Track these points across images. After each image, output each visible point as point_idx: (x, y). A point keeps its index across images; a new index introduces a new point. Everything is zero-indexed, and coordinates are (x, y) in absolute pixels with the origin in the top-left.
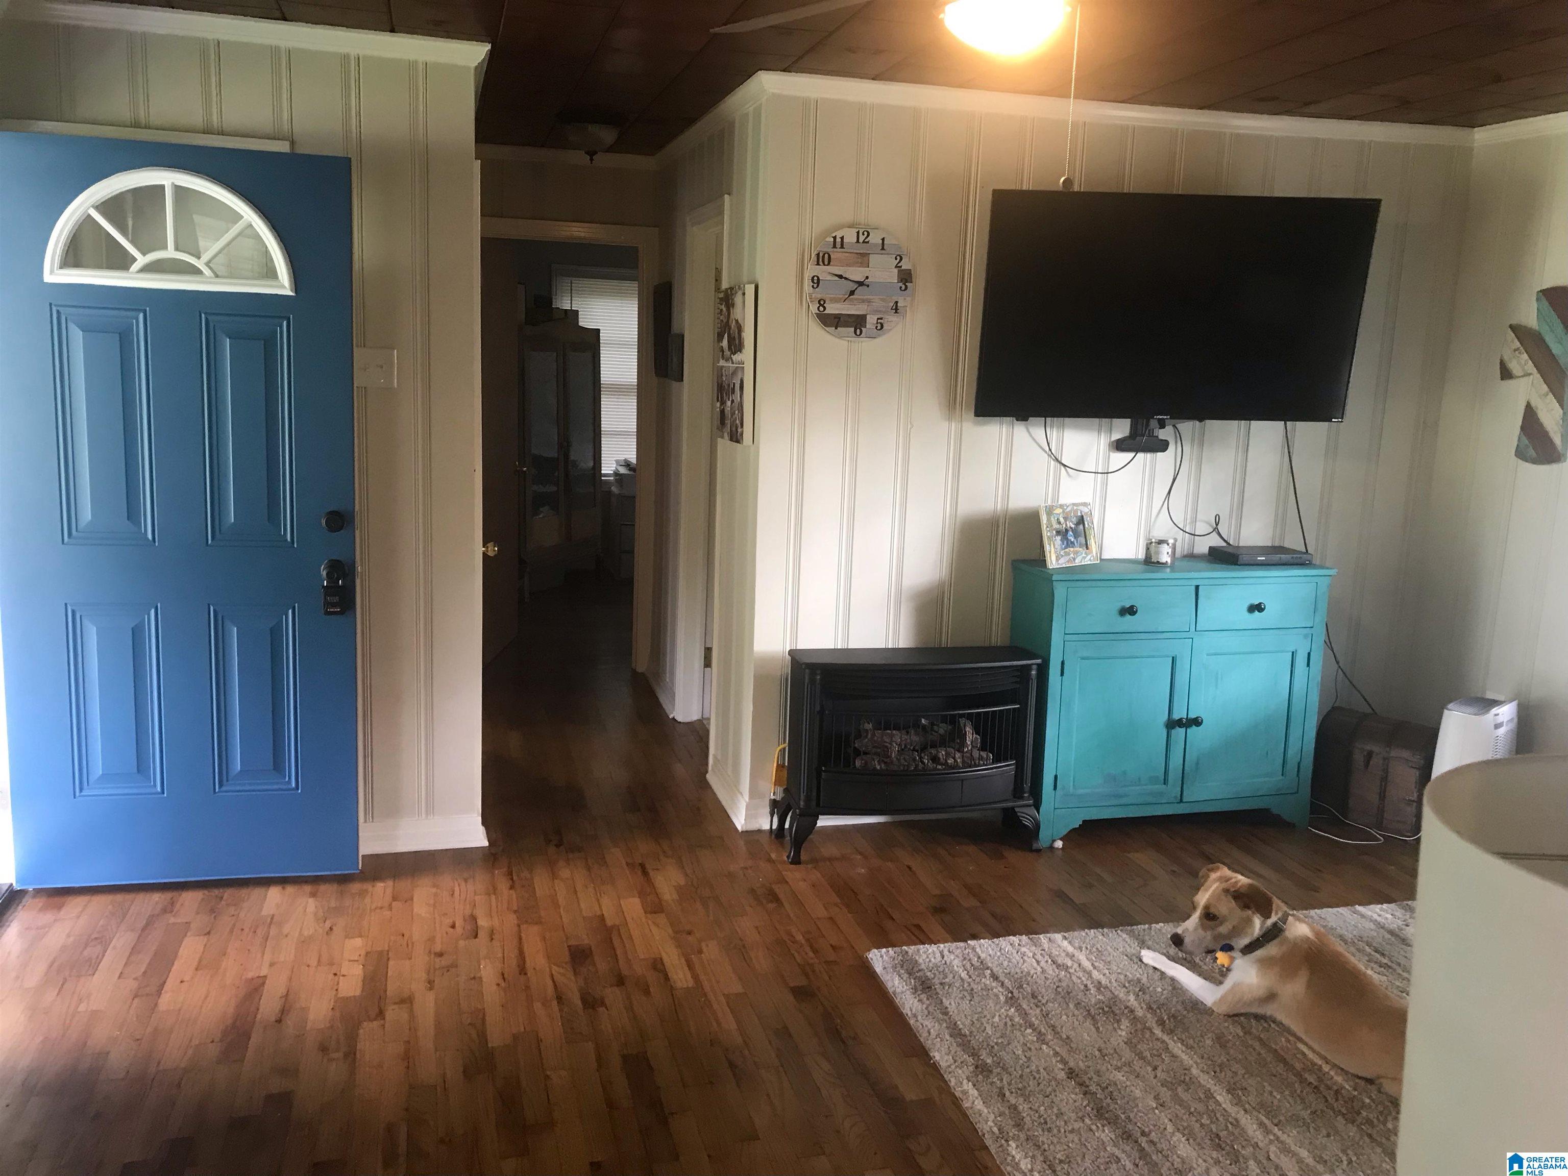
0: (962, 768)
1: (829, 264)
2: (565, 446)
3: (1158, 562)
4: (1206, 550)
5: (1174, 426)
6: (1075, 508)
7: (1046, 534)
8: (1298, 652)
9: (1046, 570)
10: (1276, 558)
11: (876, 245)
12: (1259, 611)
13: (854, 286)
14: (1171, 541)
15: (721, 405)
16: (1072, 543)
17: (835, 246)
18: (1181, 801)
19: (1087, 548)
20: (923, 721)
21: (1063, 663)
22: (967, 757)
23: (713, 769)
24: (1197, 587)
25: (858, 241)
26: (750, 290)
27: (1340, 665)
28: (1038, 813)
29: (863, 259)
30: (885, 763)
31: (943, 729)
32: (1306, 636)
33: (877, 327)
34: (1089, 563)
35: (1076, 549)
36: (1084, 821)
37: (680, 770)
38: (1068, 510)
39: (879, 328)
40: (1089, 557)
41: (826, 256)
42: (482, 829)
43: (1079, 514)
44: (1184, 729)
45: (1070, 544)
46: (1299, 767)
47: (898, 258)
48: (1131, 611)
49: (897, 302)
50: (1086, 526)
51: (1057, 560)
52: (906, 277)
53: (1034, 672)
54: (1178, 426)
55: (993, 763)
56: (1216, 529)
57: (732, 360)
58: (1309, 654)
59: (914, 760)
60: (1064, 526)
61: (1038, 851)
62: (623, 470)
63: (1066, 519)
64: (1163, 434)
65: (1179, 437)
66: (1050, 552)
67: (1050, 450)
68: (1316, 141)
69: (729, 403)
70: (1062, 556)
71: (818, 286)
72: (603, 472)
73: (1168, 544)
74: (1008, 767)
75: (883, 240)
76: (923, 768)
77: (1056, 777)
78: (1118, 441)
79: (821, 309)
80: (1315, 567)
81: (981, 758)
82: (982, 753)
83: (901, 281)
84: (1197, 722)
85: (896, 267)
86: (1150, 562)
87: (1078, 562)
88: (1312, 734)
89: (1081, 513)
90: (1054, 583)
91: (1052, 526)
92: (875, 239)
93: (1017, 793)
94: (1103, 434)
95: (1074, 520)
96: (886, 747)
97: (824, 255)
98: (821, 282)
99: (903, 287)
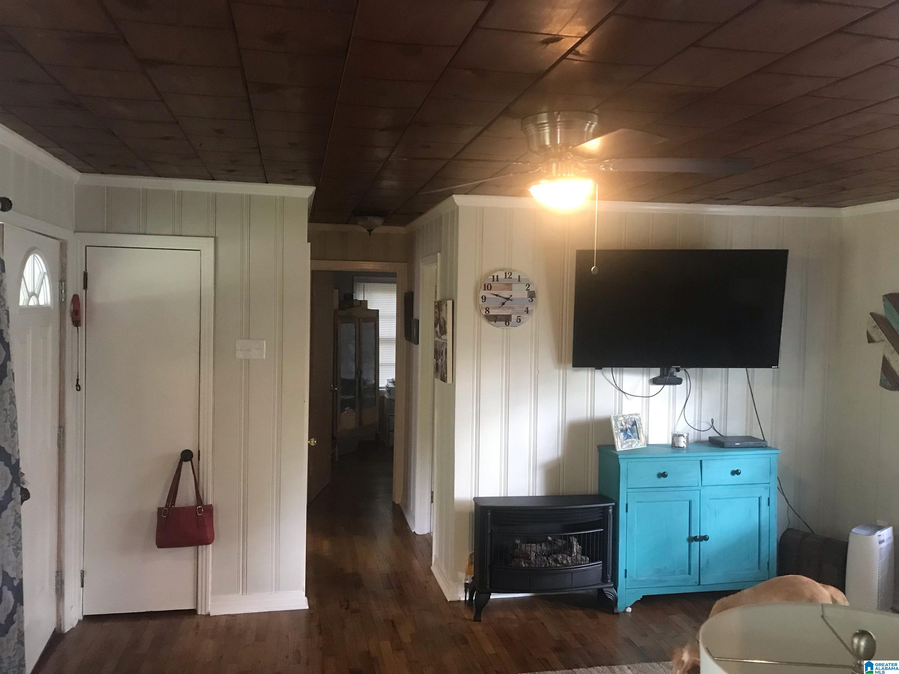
0: (571, 566)
1: (490, 290)
2: (359, 372)
3: (679, 447)
4: (707, 439)
5: (685, 370)
6: (631, 417)
7: (615, 431)
8: (762, 497)
9: (614, 452)
10: (746, 443)
11: (516, 279)
12: (738, 475)
13: (503, 300)
14: (685, 435)
15: (436, 361)
16: (630, 436)
17: (493, 281)
18: (699, 584)
19: (639, 439)
20: (549, 538)
21: (627, 505)
22: (574, 560)
23: (434, 564)
24: (701, 461)
25: (506, 278)
26: (450, 303)
27: (789, 503)
28: (617, 592)
29: (509, 286)
30: (528, 563)
31: (560, 543)
32: (766, 488)
33: (517, 321)
34: (640, 447)
35: (632, 439)
36: (643, 596)
37: (417, 564)
38: (626, 418)
39: (518, 321)
40: (640, 444)
41: (489, 285)
42: (306, 599)
43: (633, 420)
44: (699, 542)
45: (629, 437)
46: (768, 565)
47: (528, 285)
48: (663, 475)
49: (527, 308)
50: (638, 426)
51: (622, 446)
52: (532, 295)
53: (611, 510)
54: (687, 370)
55: (589, 563)
56: (712, 426)
57: (441, 338)
58: (769, 499)
59: (544, 561)
60: (625, 427)
61: (618, 613)
62: (391, 385)
63: (625, 423)
64: (680, 374)
65: (688, 376)
66: (617, 442)
67: (616, 384)
68: (754, 217)
69: (440, 360)
70: (624, 444)
71: (485, 301)
72: (380, 386)
73: (684, 437)
74: (598, 565)
75: (519, 276)
76: (550, 566)
77: (626, 570)
78: (654, 379)
79: (487, 312)
80: (770, 448)
81: (582, 560)
82: (582, 557)
83: (530, 297)
84: (705, 538)
85: (527, 290)
86: (674, 446)
87: (634, 447)
88: (774, 545)
89: (634, 419)
90: (620, 460)
91: (618, 427)
92: (515, 276)
93: (604, 580)
94: (645, 377)
95: (631, 423)
96: (528, 554)
97: (488, 285)
98: (486, 299)
99: (531, 300)
